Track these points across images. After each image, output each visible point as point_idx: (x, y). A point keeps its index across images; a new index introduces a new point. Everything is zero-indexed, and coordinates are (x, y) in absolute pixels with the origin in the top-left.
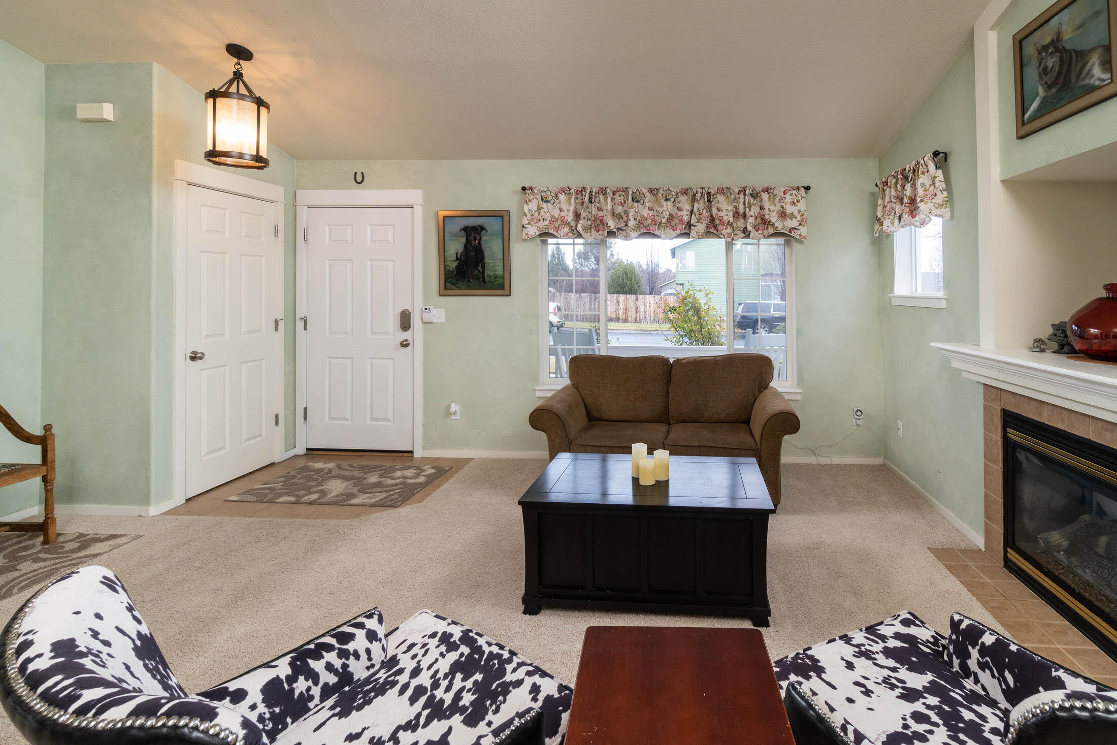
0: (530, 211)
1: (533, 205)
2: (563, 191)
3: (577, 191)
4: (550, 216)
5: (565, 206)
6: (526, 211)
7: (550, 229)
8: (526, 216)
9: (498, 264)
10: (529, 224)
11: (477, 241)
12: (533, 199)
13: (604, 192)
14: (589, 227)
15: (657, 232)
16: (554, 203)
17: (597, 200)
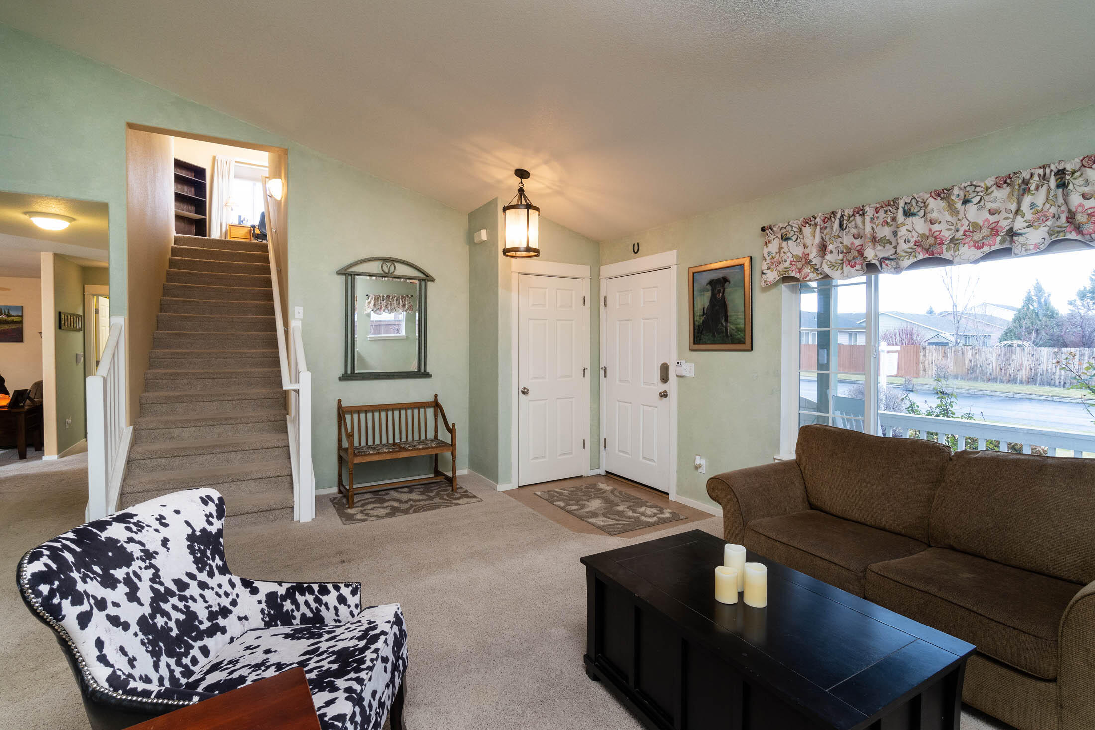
0: (769, 253)
1: (774, 247)
2: (807, 222)
3: (824, 219)
4: (791, 256)
5: (808, 242)
6: (766, 255)
7: (790, 272)
8: (765, 260)
9: (740, 317)
10: (768, 268)
11: (721, 294)
12: (774, 240)
13: (861, 213)
14: (840, 262)
15: (947, 255)
16: (796, 240)
17: (851, 225)
